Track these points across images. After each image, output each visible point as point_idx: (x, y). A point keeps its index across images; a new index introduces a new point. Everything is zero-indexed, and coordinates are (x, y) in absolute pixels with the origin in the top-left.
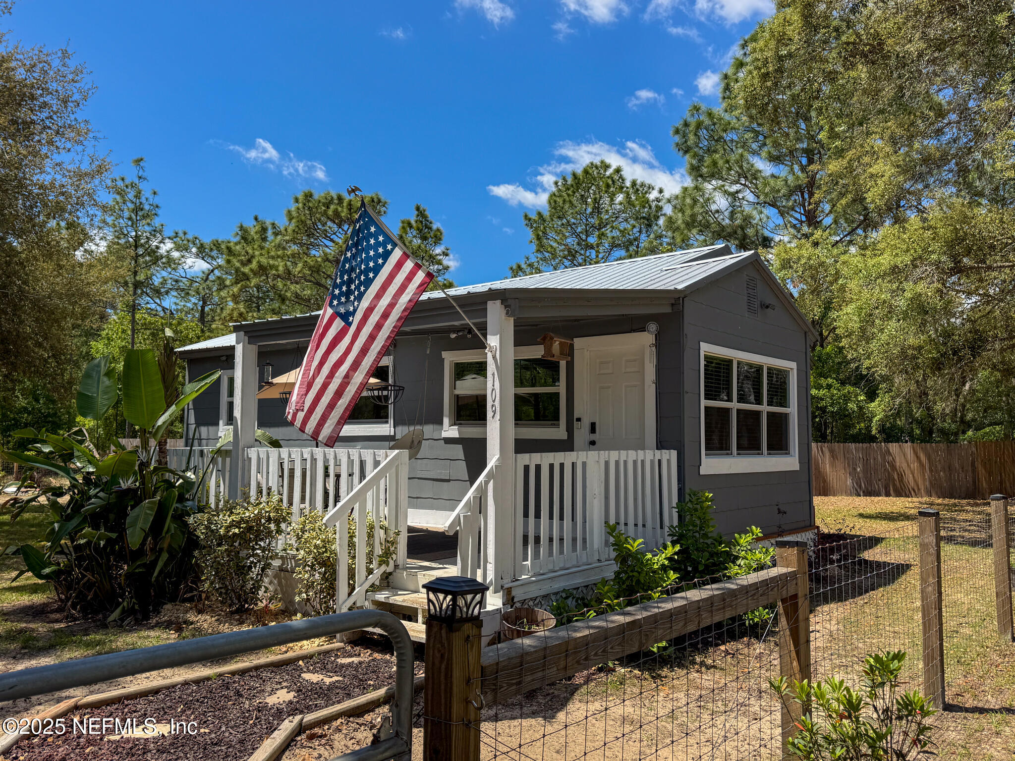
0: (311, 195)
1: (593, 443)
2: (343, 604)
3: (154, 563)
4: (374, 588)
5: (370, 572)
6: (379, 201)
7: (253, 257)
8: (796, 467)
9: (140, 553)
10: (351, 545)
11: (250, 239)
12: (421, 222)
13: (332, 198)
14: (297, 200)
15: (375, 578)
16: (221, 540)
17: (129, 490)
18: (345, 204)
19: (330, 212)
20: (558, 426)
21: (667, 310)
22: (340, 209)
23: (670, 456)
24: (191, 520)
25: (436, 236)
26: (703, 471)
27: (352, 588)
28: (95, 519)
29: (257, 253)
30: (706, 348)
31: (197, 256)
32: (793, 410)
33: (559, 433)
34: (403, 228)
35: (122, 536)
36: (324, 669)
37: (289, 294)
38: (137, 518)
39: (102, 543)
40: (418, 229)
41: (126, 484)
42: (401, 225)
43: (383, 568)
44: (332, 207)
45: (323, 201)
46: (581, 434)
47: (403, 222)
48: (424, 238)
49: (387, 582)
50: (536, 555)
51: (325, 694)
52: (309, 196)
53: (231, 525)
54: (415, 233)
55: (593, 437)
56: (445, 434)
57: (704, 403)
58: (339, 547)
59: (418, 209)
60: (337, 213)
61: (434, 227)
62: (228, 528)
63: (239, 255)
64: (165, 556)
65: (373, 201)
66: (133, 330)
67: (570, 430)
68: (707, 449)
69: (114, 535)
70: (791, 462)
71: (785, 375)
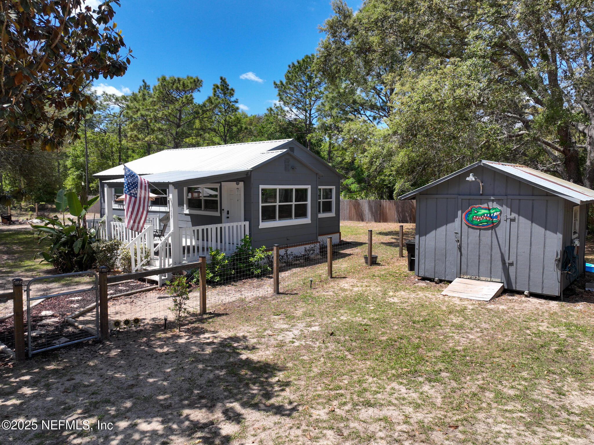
0: (165, 80)
1: (228, 217)
2: (134, 269)
3: (83, 257)
4: (143, 265)
5: (142, 260)
6: (198, 80)
7: (139, 110)
8: (310, 222)
9: (79, 254)
10: (136, 254)
11: (137, 99)
12: (223, 86)
13: (175, 80)
14: (159, 80)
15: (145, 261)
16: (101, 251)
17: (74, 235)
18: (181, 83)
19: (174, 87)
20: (217, 211)
21: (245, 176)
22: (179, 86)
23: (247, 223)
24: (92, 245)
25: (230, 93)
26: (260, 227)
27: (136, 265)
28: (64, 244)
29: (141, 107)
30: (261, 187)
31: (115, 103)
32: (309, 202)
33: (218, 214)
34: (214, 89)
35: (73, 250)
36: (126, 286)
37: (156, 128)
38: (77, 245)
39: (67, 252)
40: (222, 89)
41: (72, 234)
42: (213, 87)
43: (146, 260)
44: (175, 85)
45: (171, 82)
46: (224, 215)
47: (214, 85)
48: (225, 94)
49: (148, 263)
50: (188, 256)
51: (121, 291)
52: (164, 79)
53: (103, 247)
54: (220, 91)
55: (228, 216)
56: (185, 212)
57: (261, 205)
58: (132, 254)
59: (221, 78)
60: (177, 88)
61: (230, 87)
62: (102, 248)
63: (133, 108)
64: (86, 255)
65: (195, 81)
66: (86, 143)
67: (221, 213)
68: (262, 220)
69: (70, 249)
70: (307, 220)
71: (306, 190)
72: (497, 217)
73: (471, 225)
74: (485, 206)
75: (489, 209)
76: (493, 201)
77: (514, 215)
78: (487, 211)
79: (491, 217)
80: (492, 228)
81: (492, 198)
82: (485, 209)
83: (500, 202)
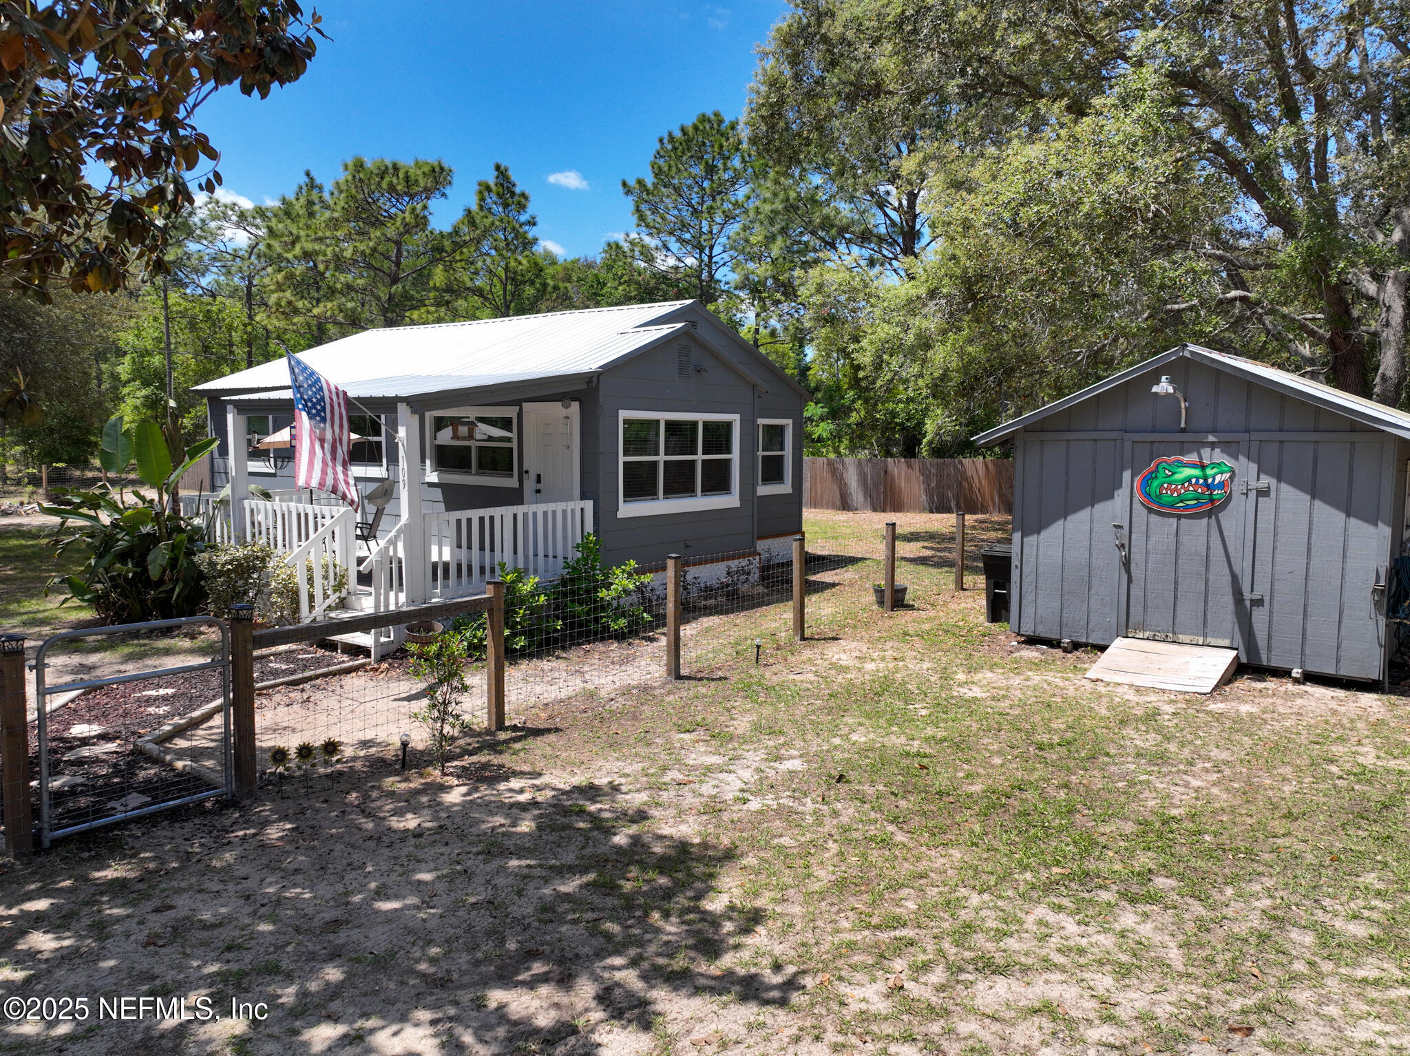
0: (362, 166)
1: (538, 491)
2: (306, 617)
3: (173, 589)
4: (330, 608)
5: (326, 597)
6: (442, 169)
7: (298, 238)
8: (737, 504)
9: (161, 582)
10: (310, 580)
11: (294, 214)
12: (502, 185)
13: (387, 167)
14: (346, 167)
15: (333, 599)
16: (221, 574)
17: (148, 534)
18: (401, 175)
19: (384, 185)
20: (511, 475)
21: (584, 387)
22: (395, 181)
23: (589, 505)
24: (196, 559)
25: (519, 203)
26: (620, 515)
27: (312, 608)
28: (123, 556)
29: (302, 233)
30: (624, 414)
31: (238, 225)
32: (735, 456)
33: (512, 483)
34: (480, 192)
35: (146, 570)
36: (287, 661)
37: (339, 286)
38: (156, 558)
39: (130, 575)
40: (498, 194)
41: (146, 529)
42: (477, 187)
43: (337, 594)
44: (387, 179)
45: (376, 171)
46: (530, 484)
47: (480, 184)
48: (506, 206)
49: (343, 604)
51: (276, 673)
52: (359, 166)
53: (226, 563)
54: (495, 198)
55: (539, 486)
56: (428, 479)
57: (622, 459)
58: (300, 580)
59: (498, 168)
60: (392, 188)
61: (518, 190)
62: (224, 565)
63: (282, 235)
64: (181, 584)
65: (434, 171)
66: (167, 319)
67: (521, 480)
68: (625, 496)
69: (139, 570)
70: (730, 500)
71: (729, 425)
72: (1222, 485)
73: (1155, 506)
74: (1193, 457)
75: (1203, 467)
76: (1213, 446)
77: (1266, 481)
78: (1197, 472)
79: (1208, 487)
80: (1209, 514)
81: (1211, 438)
82: (1193, 466)
83: (1231, 448)
